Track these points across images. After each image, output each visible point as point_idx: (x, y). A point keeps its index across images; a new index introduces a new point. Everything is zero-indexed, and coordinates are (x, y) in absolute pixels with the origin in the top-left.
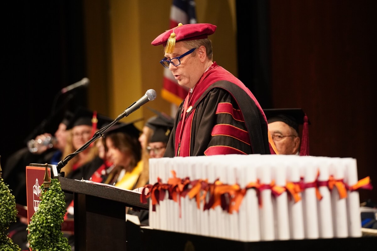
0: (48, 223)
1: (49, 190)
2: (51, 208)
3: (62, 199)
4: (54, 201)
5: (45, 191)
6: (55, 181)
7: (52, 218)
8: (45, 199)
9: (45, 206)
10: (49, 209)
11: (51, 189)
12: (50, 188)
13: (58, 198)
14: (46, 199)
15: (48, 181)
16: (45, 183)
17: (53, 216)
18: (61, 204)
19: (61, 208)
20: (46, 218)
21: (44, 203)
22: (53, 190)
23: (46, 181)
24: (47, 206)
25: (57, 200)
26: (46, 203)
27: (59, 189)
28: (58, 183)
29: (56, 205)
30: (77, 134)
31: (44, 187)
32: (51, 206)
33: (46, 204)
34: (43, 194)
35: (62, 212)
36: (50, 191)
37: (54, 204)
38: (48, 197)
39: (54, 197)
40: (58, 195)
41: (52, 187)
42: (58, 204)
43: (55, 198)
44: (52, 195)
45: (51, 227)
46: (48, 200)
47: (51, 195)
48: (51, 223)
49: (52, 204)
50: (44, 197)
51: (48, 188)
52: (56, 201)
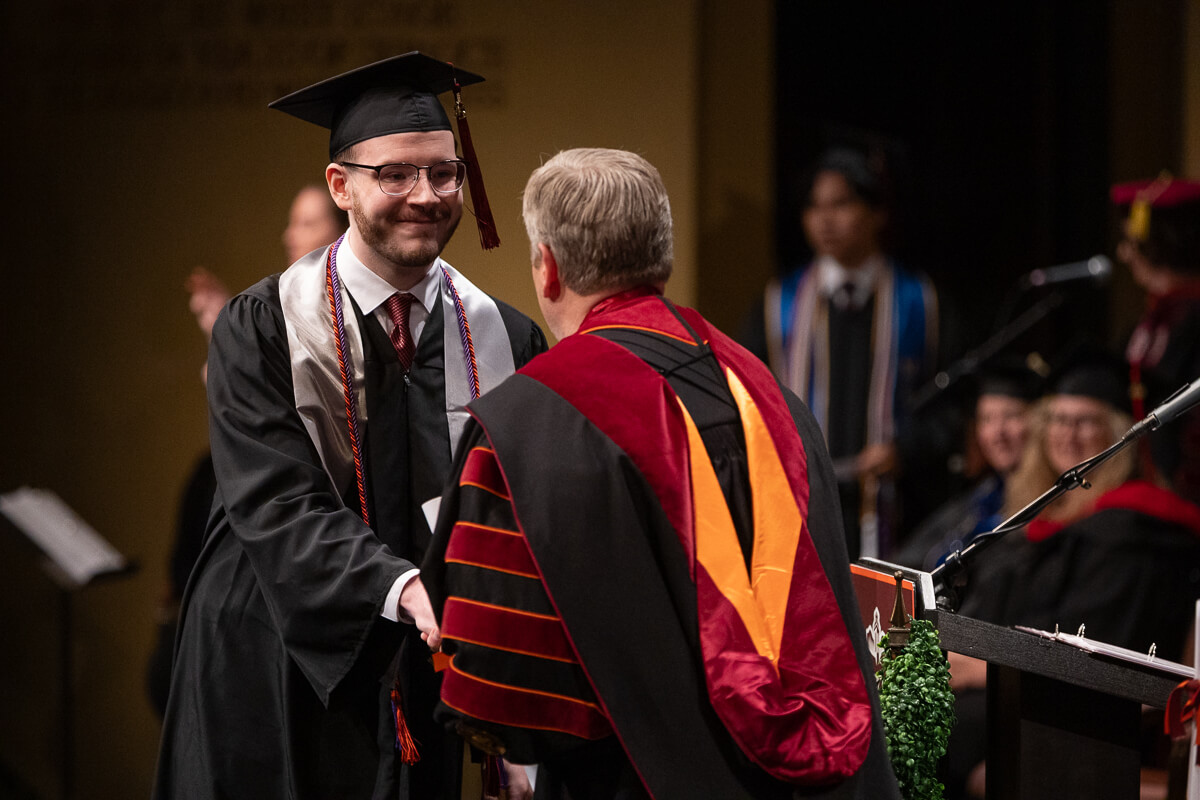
0: (900, 754)
1: (904, 654)
2: (907, 708)
3: (942, 683)
4: (919, 689)
5: (894, 656)
6: (925, 627)
7: (910, 739)
8: (891, 680)
9: (891, 701)
10: (903, 712)
11: (911, 652)
12: (907, 649)
13: (931, 679)
14: (893, 680)
15: (901, 626)
16: (892, 632)
17: (913, 735)
18: (939, 700)
19: (939, 711)
20: (892, 739)
21: (888, 694)
22: (916, 655)
23: (896, 626)
24: (896, 703)
25: (927, 686)
26: (895, 693)
27: (936, 652)
28: (931, 634)
29: (923, 701)
30: (1063, 419)
31: (891, 644)
32: (908, 704)
33: (894, 697)
34: (887, 664)
35: (942, 726)
36: (908, 658)
37: (919, 697)
38: (900, 674)
39: (920, 675)
40: (932, 670)
41: (914, 645)
42: (928, 699)
43: (921, 679)
44: (914, 670)
45: (907, 767)
46: (901, 684)
47: (911, 669)
48: (908, 756)
49: (912, 698)
50: (889, 673)
51: (903, 647)
52: (925, 689)
